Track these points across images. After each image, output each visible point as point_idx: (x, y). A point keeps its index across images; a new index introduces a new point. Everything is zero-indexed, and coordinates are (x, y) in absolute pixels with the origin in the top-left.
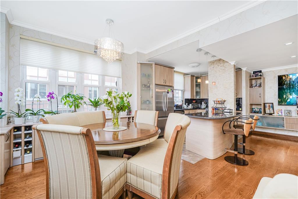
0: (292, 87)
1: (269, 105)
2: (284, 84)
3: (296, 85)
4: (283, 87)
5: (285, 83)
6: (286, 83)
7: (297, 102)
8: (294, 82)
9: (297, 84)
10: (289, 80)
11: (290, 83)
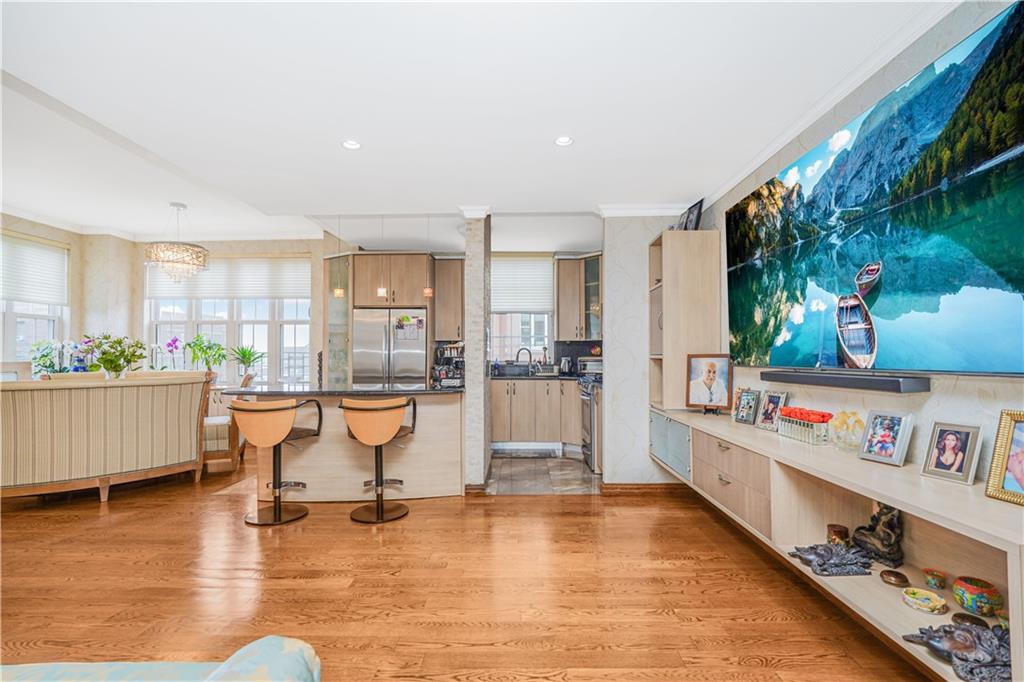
0: (800, 242)
1: (713, 365)
2: (757, 242)
3: (833, 221)
4: (749, 262)
5: (757, 237)
6: (762, 235)
7: (839, 345)
8: (812, 204)
9: (838, 211)
10: (781, 204)
11: (785, 227)
